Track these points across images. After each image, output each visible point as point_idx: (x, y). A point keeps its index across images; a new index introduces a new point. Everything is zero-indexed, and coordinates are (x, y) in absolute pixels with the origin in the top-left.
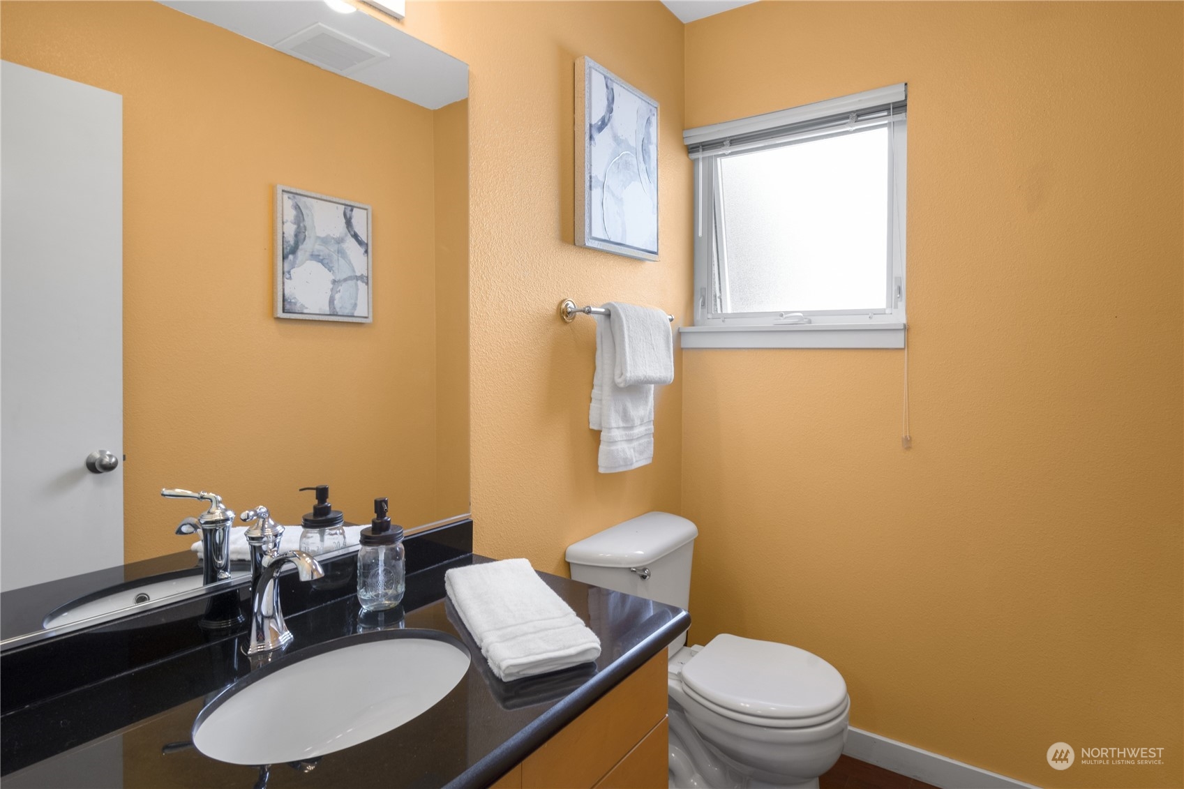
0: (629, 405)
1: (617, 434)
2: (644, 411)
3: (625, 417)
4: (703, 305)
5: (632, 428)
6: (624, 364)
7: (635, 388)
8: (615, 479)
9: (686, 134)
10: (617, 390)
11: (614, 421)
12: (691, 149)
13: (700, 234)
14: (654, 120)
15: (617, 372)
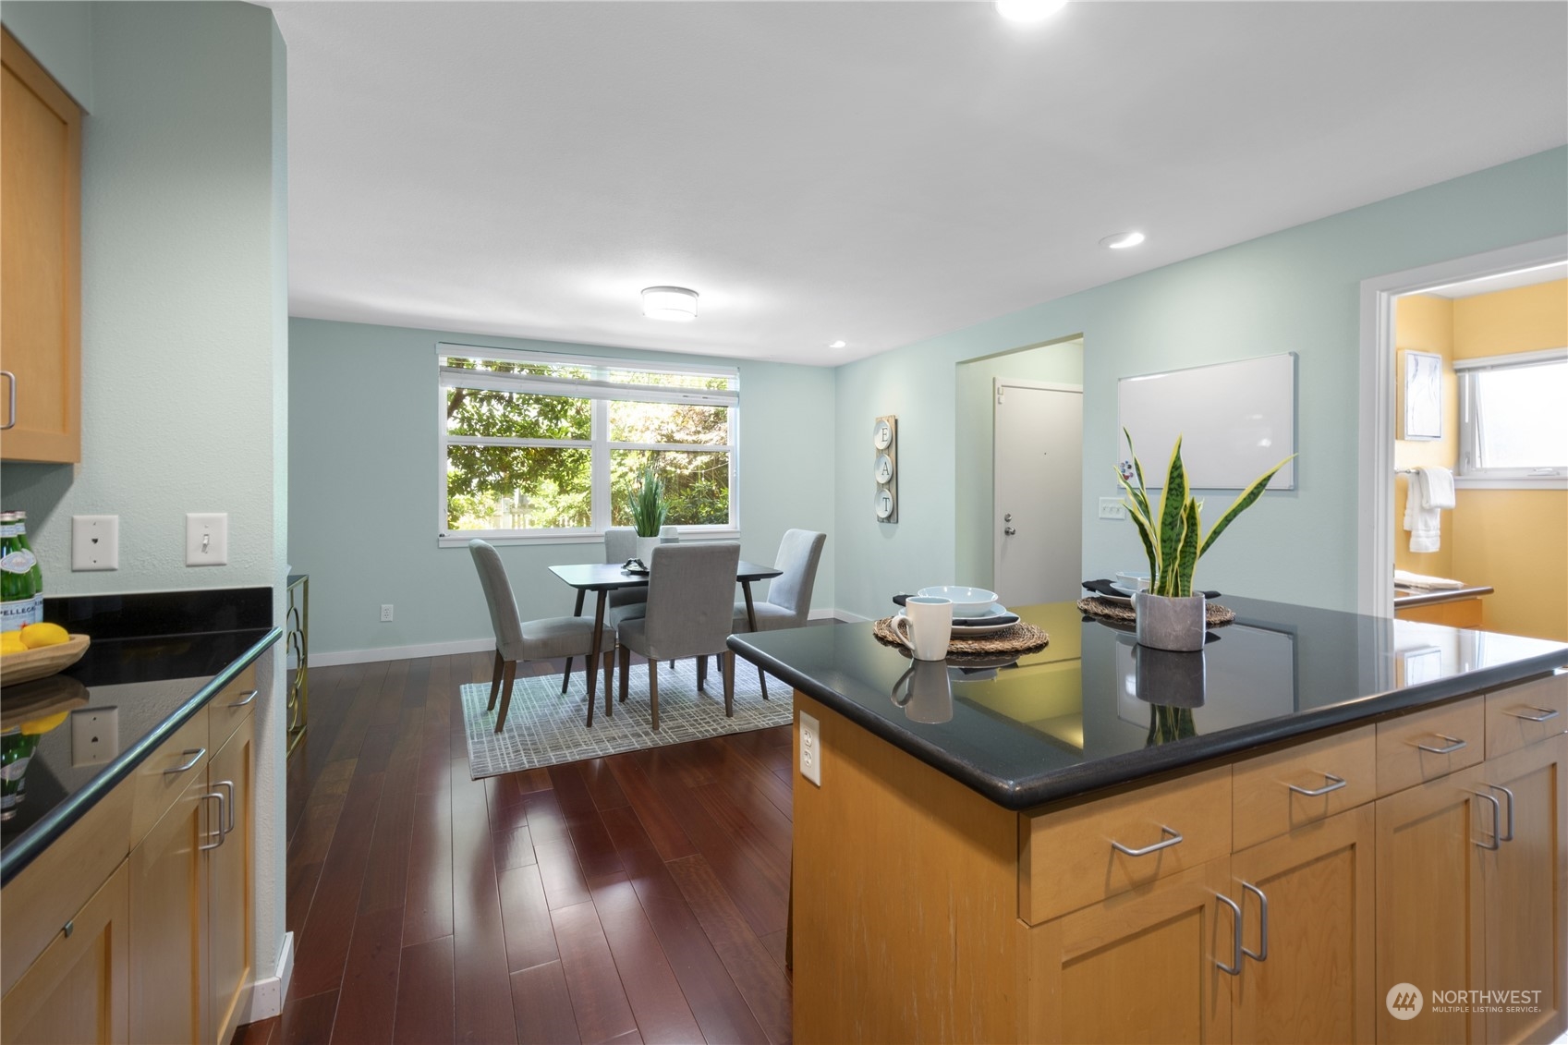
0: (1428, 518)
1: (1422, 533)
2: (1435, 522)
3: (1426, 524)
4: (1468, 462)
5: (1429, 531)
6: (1429, 497)
7: (1430, 511)
8: (1417, 555)
9: (1455, 362)
10: (1423, 509)
11: (1421, 526)
12: (1457, 371)
13: (1467, 420)
14: (1438, 366)
15: (1424, 501)
